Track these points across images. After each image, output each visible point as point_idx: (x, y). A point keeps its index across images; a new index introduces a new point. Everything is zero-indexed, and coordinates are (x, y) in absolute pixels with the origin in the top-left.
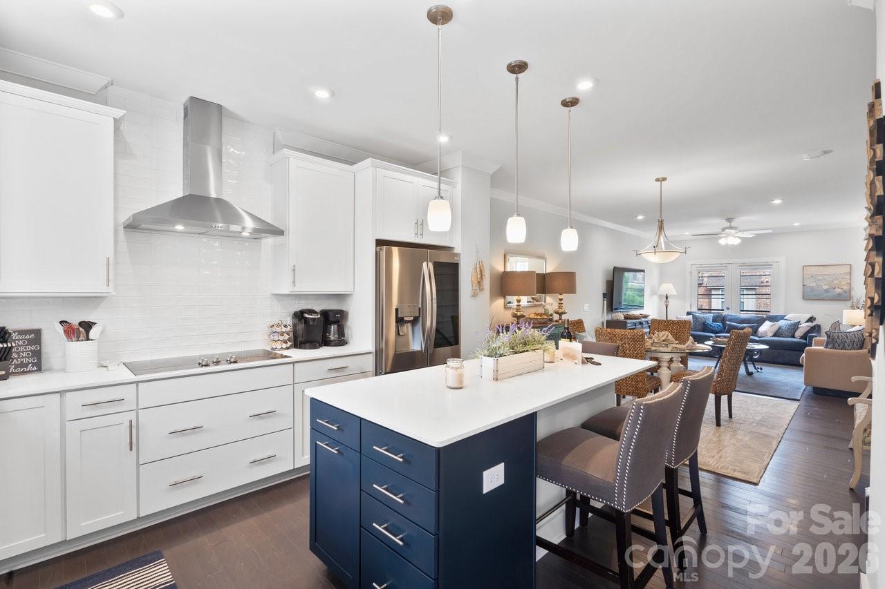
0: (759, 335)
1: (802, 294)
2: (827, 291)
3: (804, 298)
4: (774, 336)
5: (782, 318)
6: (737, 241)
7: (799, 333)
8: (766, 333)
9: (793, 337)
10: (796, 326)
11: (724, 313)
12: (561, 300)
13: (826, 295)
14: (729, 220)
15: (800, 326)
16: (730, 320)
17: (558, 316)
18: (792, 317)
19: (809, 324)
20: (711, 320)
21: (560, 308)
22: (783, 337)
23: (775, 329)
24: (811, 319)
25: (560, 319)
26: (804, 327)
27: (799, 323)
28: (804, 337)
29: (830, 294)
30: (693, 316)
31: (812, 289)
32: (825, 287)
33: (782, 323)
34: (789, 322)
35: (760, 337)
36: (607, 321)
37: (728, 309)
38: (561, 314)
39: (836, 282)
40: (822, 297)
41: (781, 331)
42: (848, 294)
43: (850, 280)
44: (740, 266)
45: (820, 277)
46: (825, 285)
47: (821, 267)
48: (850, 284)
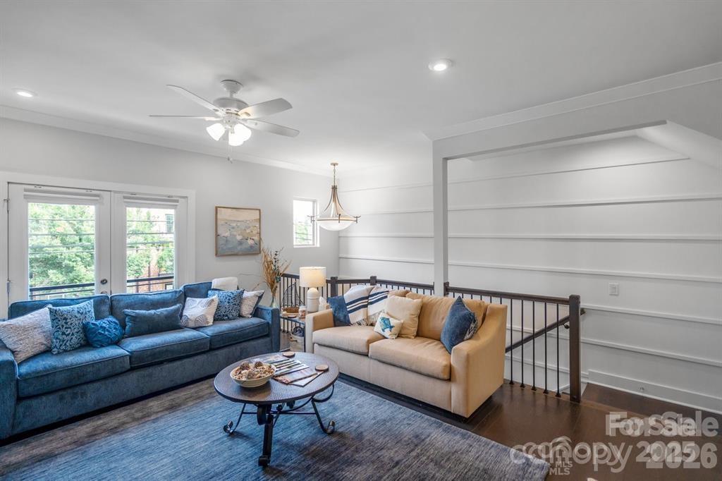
0: (194, 326)
3: (217, 254)
5: (209, 287)
7: (247, 309)
9: (240, 316)
13: (239, 248)
18: (220, 285)
20: (93, 315)
23: (211, 310)
28: (257, 314)
33: (215, 297)
39: (248, 231)
40: (236, 252)
41: (223, 310)
42: (258, 246)
43: (260, 228)
44: (125, 197)
45: (234, 225)
46: (239, 235)
47: (234, 210)
48: (260, 233)
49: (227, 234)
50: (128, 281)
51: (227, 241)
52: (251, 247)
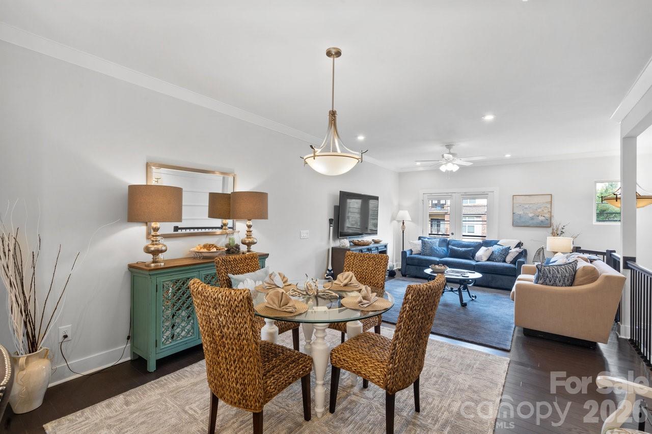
0: (476, 259)
1: (511, 221)
2: (532, 218)
3: (513, 225)
4: (488, 260)
5: (496, 243)
6: (455, 168)
7: (509, 258)
8: (481, 257)
9: (504, 261)
10: (507, 251)
11: (450, 238)
12: (249, 227)
13: (531, 222)
14: (449, 146)
15: (510, 251)
16: (453, 245)
17: (246, 247)
18: (505, 242)
19: (518, 249)
20: (437, 245)
21: (249, 236)
22: (496, 261)
23: (488, 254)
24: (519, 245)
25: (249, 251)
26: (514, 252)
27: (509, 248)
28: (514, 262)
29: (535, 221)
30: (422, 240)
31: (520, 216)
32: (531, 215)
33: (495, 248)
34: (501, 247)
35: (477, 262)
36: (333, 248)
37: (452, 234)
38: (249, 245)
39: (539, 210)
40: (528, 224)
41: (494, 256)
42: (549, 221)
43: (551, 208)
44: (462, 195)
45: (527, 206)
46: (531, 213)
47: (527, 197)
48: (551, 212)
49: (521, 212)
50: (463, 236)
51: (520, 217)
52: (542, 221)
